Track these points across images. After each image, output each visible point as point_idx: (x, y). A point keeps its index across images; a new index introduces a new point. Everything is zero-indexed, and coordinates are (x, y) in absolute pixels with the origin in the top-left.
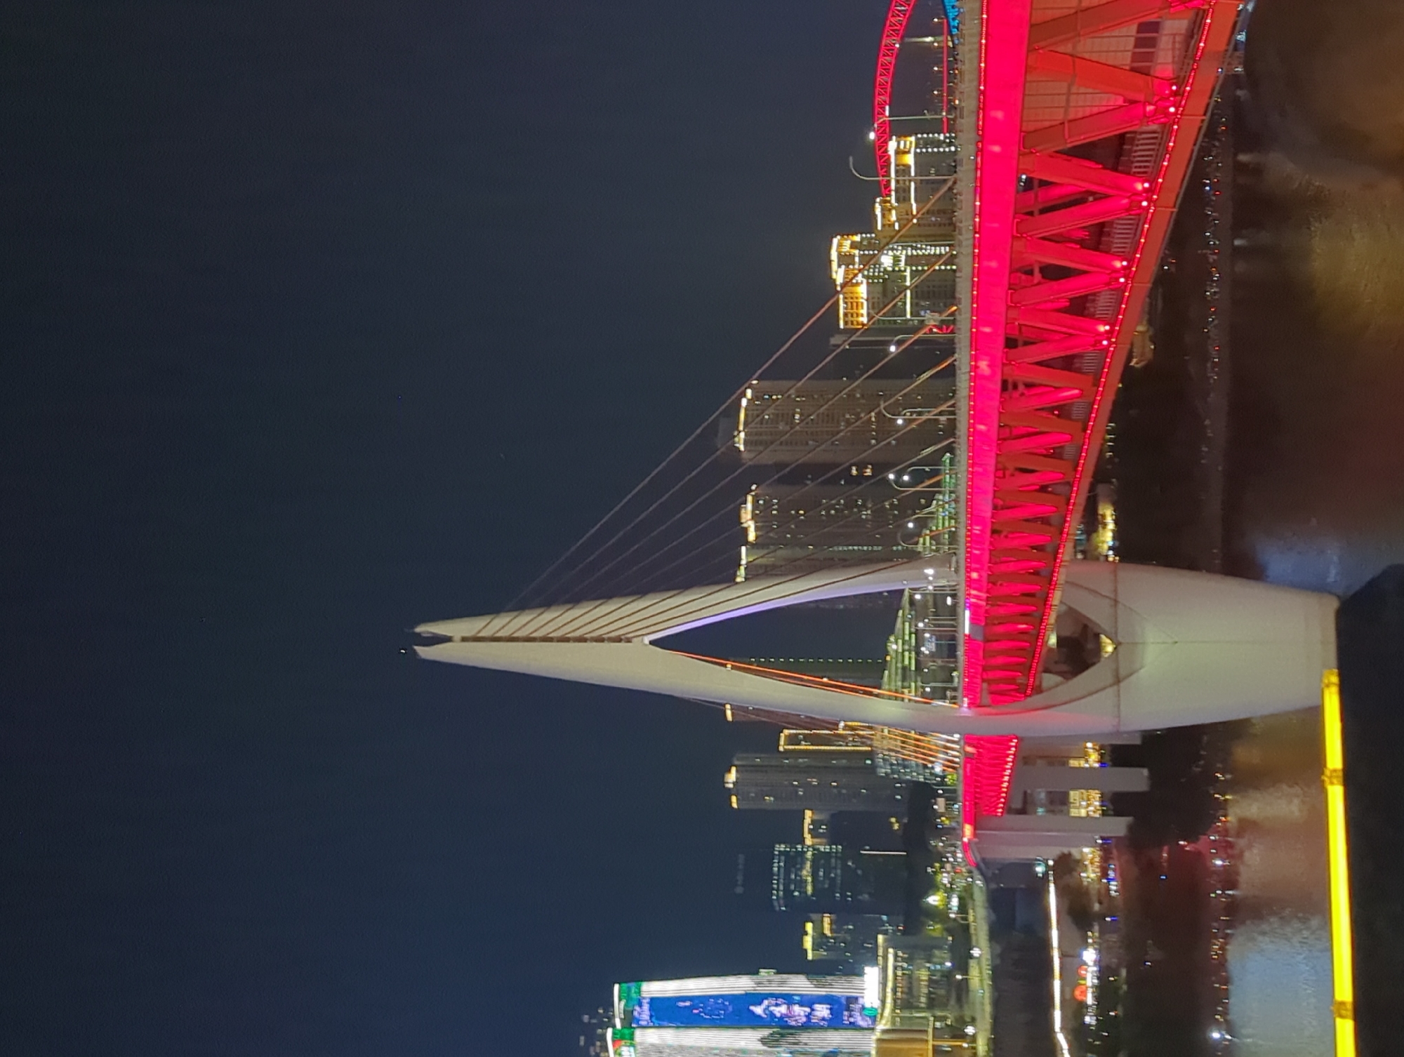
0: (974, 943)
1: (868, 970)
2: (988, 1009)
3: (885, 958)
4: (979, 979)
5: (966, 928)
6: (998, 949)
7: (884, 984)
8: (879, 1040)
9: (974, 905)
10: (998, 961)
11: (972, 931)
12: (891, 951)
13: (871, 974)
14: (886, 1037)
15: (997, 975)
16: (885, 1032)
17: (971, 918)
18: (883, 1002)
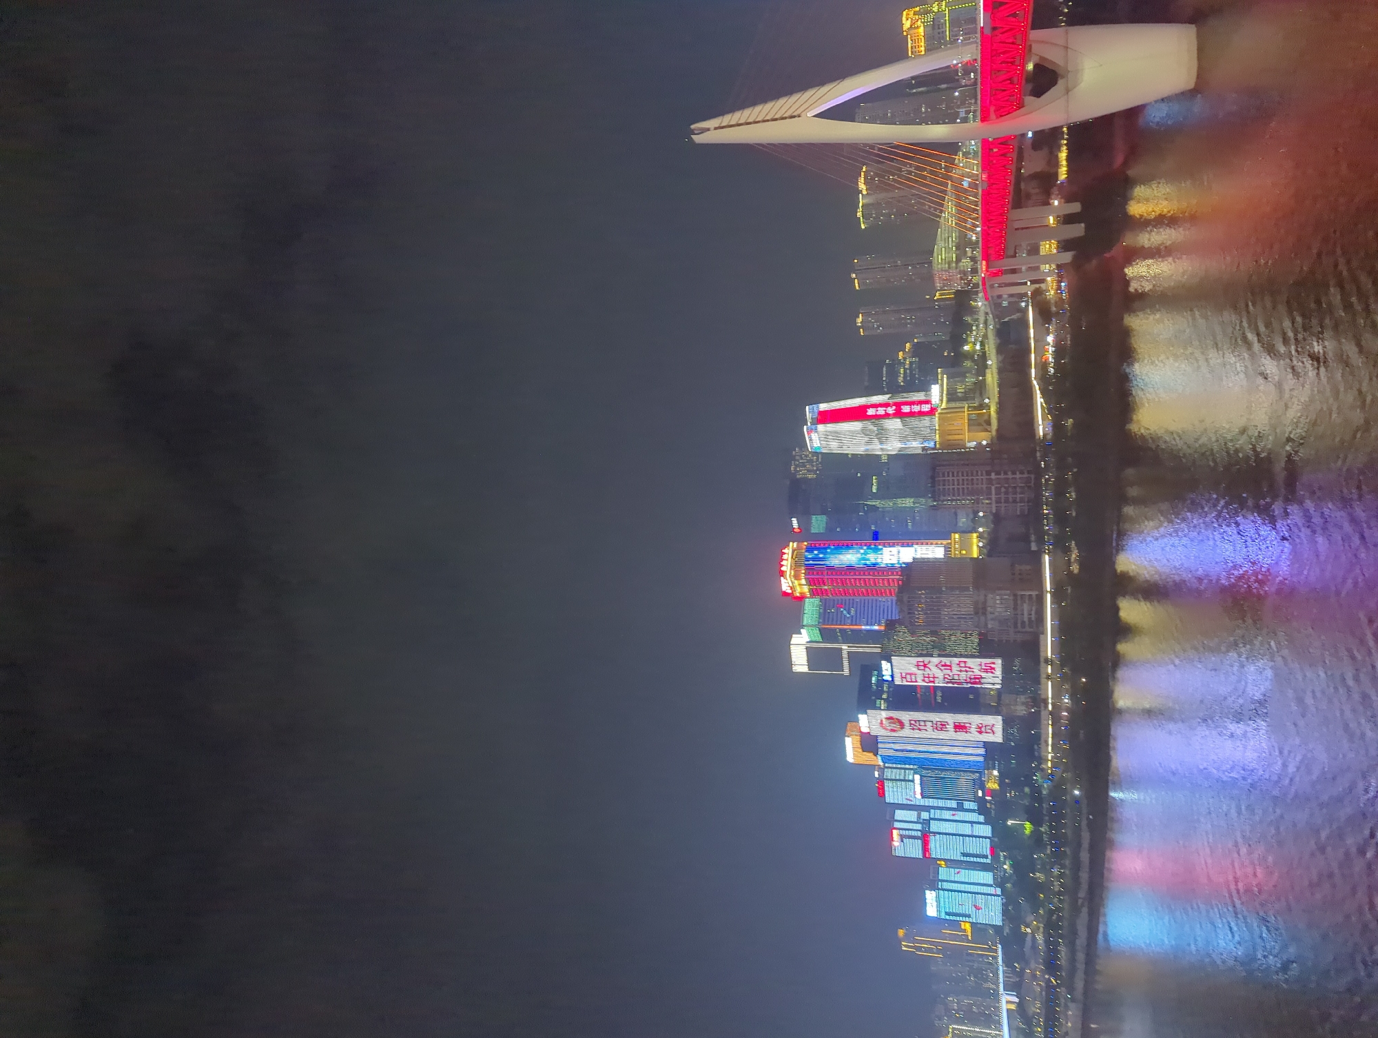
0: (988, 358)
1: (933, 386)
2: (997, 390)
3: (942, 380)
4: (992, 378)
5: (984, 353)
6: (1001, 358)
7: (942, 392)
8: (939, 414)
9: (988, 342)
10: (1001, 365)
11: (987, 355)
12: (945, 376)
13: (935, 390)
14: (943, 411)
15: (1001, 371)
16: (942, 409)
17: (987, 349)
18: (941, 400)
